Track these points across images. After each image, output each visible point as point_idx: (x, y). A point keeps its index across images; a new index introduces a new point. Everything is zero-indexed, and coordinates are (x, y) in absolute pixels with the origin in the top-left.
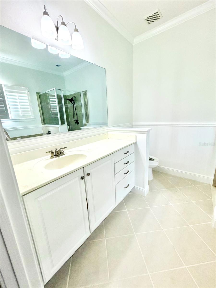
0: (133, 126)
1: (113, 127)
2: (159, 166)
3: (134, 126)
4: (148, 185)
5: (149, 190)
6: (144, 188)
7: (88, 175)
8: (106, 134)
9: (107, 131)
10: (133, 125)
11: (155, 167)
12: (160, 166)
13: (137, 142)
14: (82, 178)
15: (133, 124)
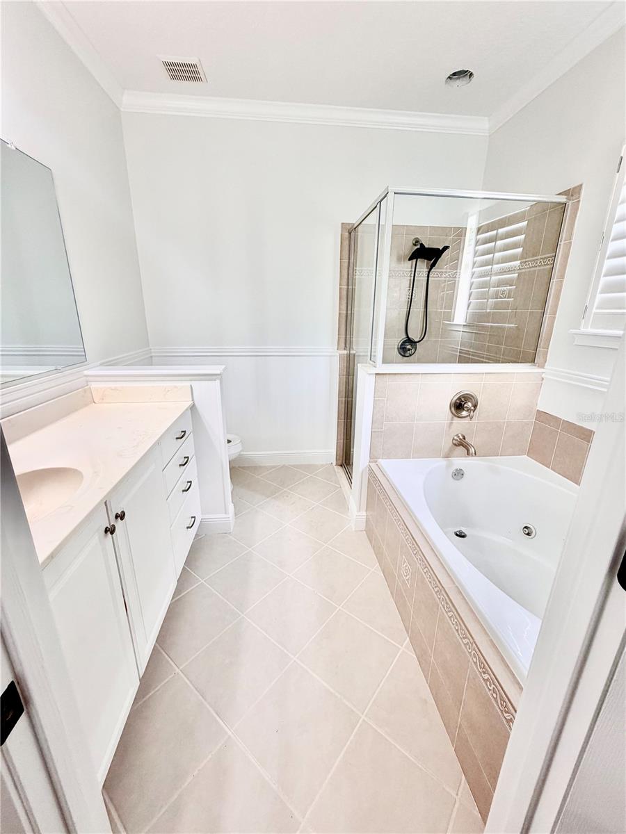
0: (151, 357)
1: (101, 365)
2: (242, 453)
3: (155, 356)
4: (233, 502)
5: (235, 516)
6: (226, 513)
7: (121, 516)
8: (85, 391)
9: (87, 382)
10: (153, 354)
11: (235, 459)
12: (245, 453)
13: (196, 403)
14: (110, 530)
15: (151, 353)
